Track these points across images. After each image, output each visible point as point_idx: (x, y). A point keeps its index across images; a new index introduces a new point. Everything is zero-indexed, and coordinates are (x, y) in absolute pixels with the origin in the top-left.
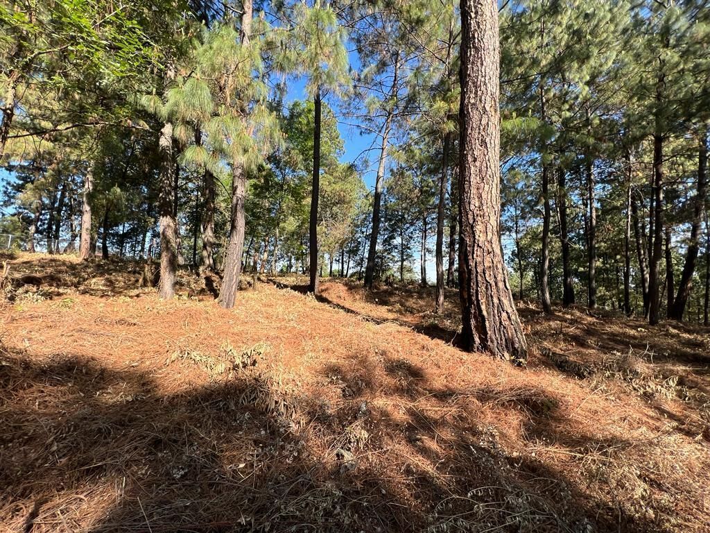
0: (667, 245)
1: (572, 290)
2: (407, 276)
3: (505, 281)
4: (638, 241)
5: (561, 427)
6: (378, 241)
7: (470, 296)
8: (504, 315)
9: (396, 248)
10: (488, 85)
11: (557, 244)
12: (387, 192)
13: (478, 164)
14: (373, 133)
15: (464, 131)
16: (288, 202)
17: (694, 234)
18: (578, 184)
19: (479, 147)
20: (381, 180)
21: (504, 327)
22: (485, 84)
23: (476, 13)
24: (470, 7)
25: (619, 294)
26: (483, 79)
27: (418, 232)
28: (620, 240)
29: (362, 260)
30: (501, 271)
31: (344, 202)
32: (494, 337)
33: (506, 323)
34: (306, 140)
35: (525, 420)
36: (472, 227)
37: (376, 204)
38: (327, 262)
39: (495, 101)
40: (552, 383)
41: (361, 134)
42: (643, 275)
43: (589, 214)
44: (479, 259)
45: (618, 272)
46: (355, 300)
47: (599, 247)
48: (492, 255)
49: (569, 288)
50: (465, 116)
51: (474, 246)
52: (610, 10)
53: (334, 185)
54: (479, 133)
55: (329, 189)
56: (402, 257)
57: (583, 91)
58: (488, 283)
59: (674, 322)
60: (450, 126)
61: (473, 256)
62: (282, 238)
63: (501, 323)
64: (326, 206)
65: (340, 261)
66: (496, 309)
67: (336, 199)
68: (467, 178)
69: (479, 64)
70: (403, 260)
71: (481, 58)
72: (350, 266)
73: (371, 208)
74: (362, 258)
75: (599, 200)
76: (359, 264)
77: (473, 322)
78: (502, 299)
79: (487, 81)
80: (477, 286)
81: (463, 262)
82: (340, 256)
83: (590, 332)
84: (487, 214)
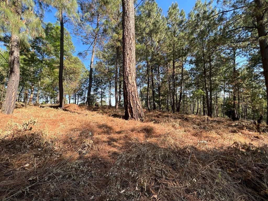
0: (176, 93)
1: (155, 106)
2: (104, 104)
3: (138, 96)
4: (170, 91)
5: (154, 134)
6: (91, 90)
7: (127, 101)
8: (138, 106)
9: (99, 93)
10: (131, 30)
11: (151, 92)
12: (95, 71)
13: (129, 56)
14: (89, 45)
15: (124, 44)
16: (46, 70)
17: (181, 90)
18: (156, 74)
19: (129, 50)
20: (92, 63)
21: (138, 110)
22: (130, 29)
23: (127, 4)
24: (125, 2)
25: (166, 106)
26: (130, 28)
27: (107, 87)
28: (166, 91)
29: (84, 98)
30: (137, 92)
31: (76, 73)
32: (135, 114)
33: (138, 109)
34: (55, 41)
35: (145, 134)
36: (127, 77)
37: (90, 76)
38: (68, 99)
39: (134, 36)
40: (151, 124)
41: (83, 44)
42: (171, 101)
43: (159, 83)
44: (130, 88)
45: (166, 100)
46: (82, 110)
47: (161, 93)
48: (134, 87)
49: (154, 105)
50: (124, 39)
51: (128, 84)
52: (163, 22)
53: (71, 65)
54: (129, 46)
55: (68, 66)
56: (102, 96)
57: (156, 44)
58: (133, 97)
59: (178, 112)
60: (119, 44)
61: (128, 87)
62: (42, 88)
63: (137, 109)
64: (66, 74)
65: (74, 99)
66: (135, 104)
67: (72, 71)
68: (126, 61)
69: (128, 22)
70: (102, 98)
71: (129, 20)
72: (79, 100)
73: (88, 76)
74: (85, 97)
75: (161, 79)
76: (83, 100)
77: (128, 110)
78: (137, 101)
79: (131, 29)
80: (130, 97)
81: (125, 89)
82: (74, 96)
83: (160, 115)
84: (132, 73)
